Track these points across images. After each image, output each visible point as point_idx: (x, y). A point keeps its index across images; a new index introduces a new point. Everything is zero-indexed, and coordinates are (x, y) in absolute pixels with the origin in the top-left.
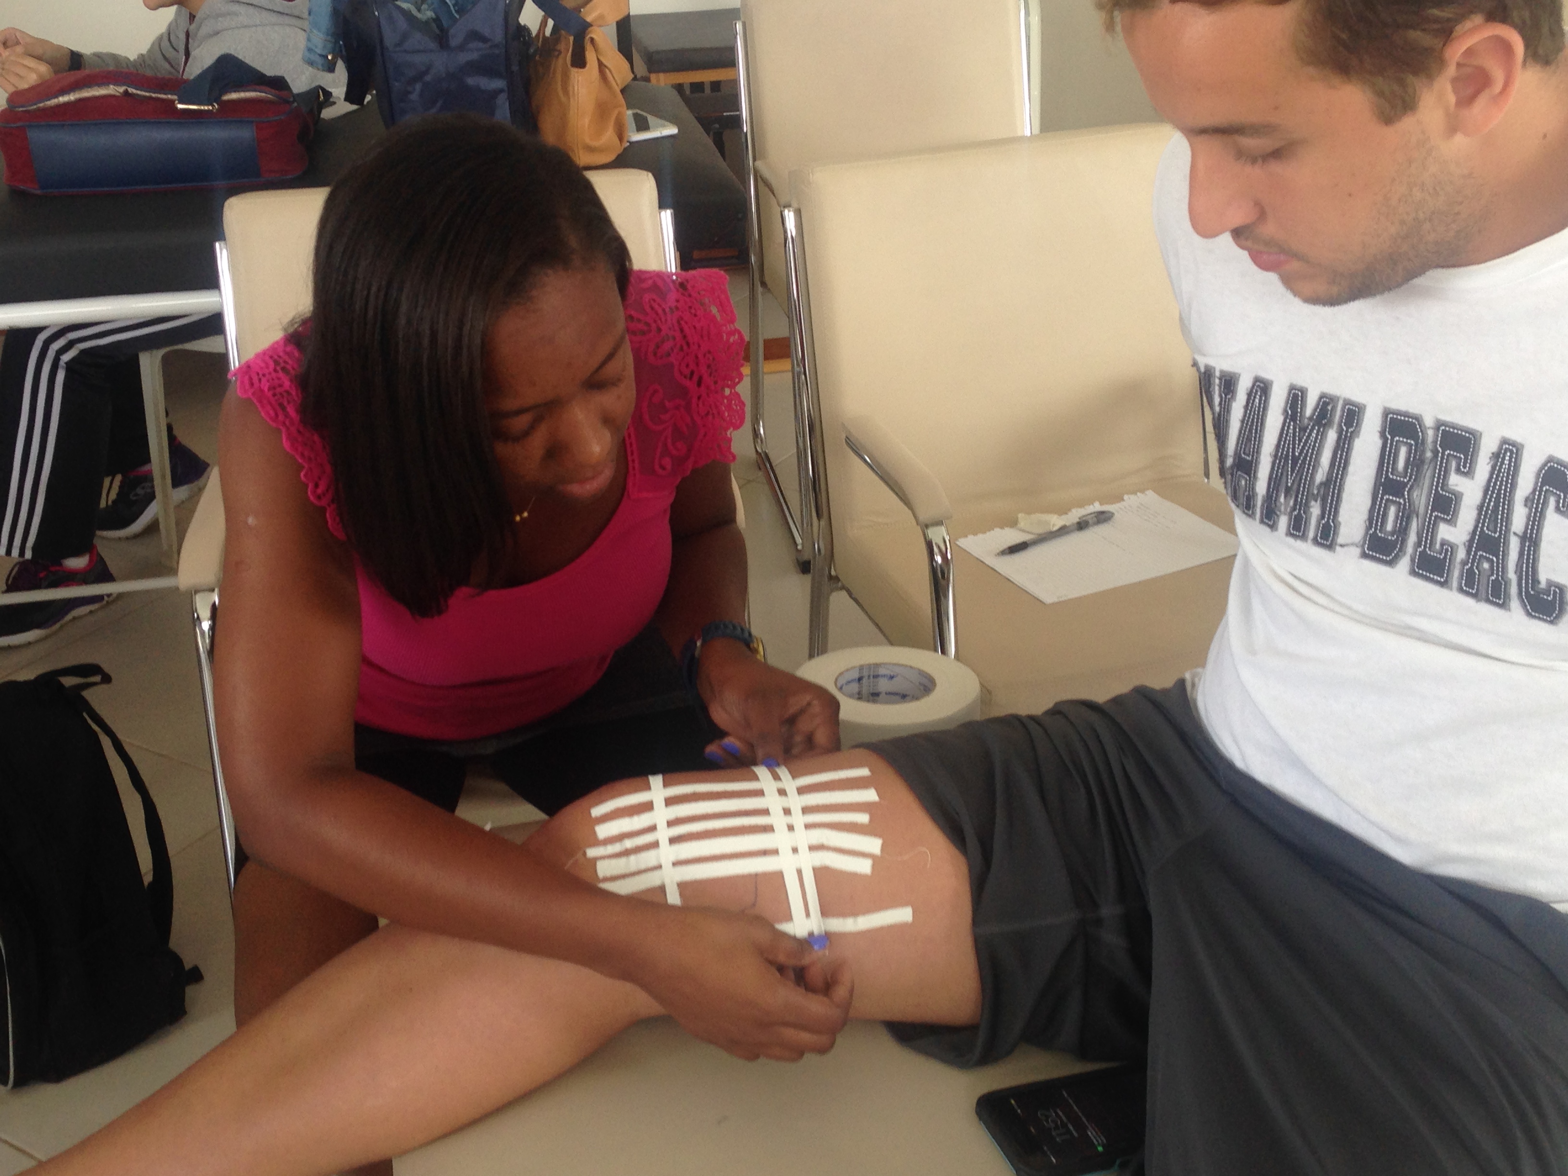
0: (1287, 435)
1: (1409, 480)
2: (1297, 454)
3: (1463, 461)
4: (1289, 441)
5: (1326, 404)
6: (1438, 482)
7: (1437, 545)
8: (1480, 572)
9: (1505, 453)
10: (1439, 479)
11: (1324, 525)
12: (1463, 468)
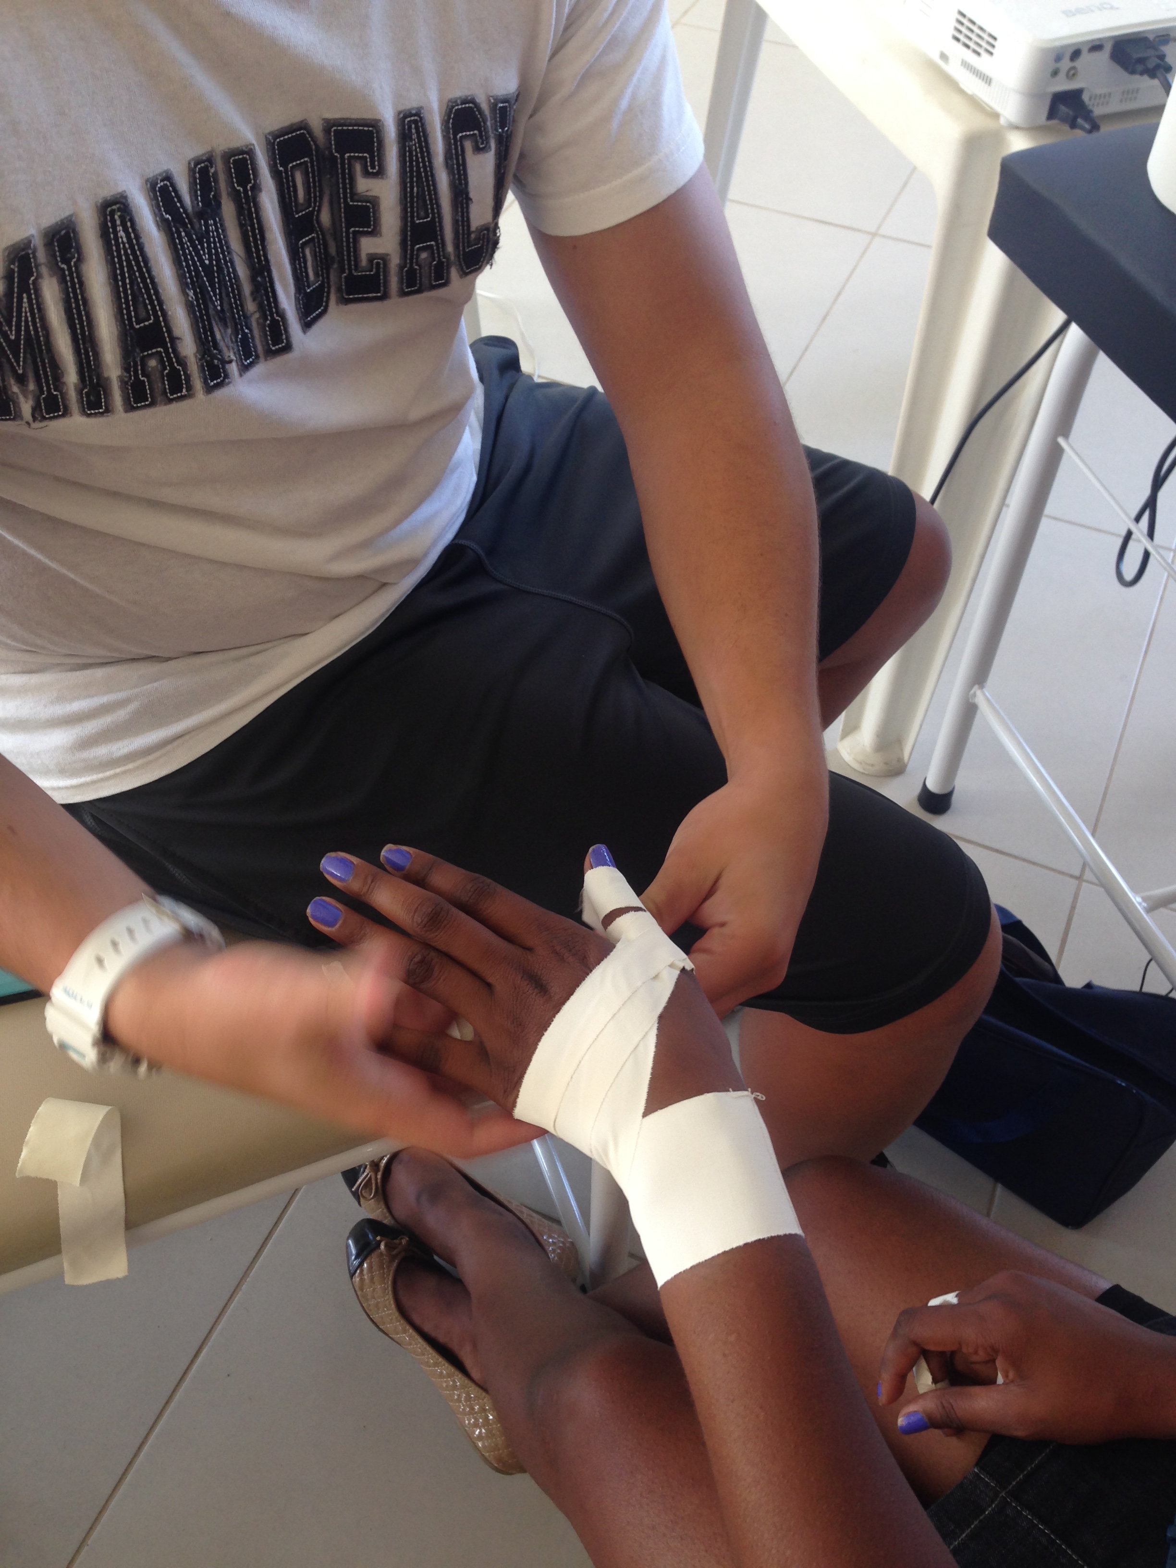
0: (183, 249)
1: (315, 205)
2: (207, 262)
3: (368, 160)
4: (190, 254)
5: (204, 172)
6: (345, 193)
7: (364, 262)
8: (420, 266)
9: (410, 128)
10: (345, 189)
11: (269, 326)
12: (371, 169)
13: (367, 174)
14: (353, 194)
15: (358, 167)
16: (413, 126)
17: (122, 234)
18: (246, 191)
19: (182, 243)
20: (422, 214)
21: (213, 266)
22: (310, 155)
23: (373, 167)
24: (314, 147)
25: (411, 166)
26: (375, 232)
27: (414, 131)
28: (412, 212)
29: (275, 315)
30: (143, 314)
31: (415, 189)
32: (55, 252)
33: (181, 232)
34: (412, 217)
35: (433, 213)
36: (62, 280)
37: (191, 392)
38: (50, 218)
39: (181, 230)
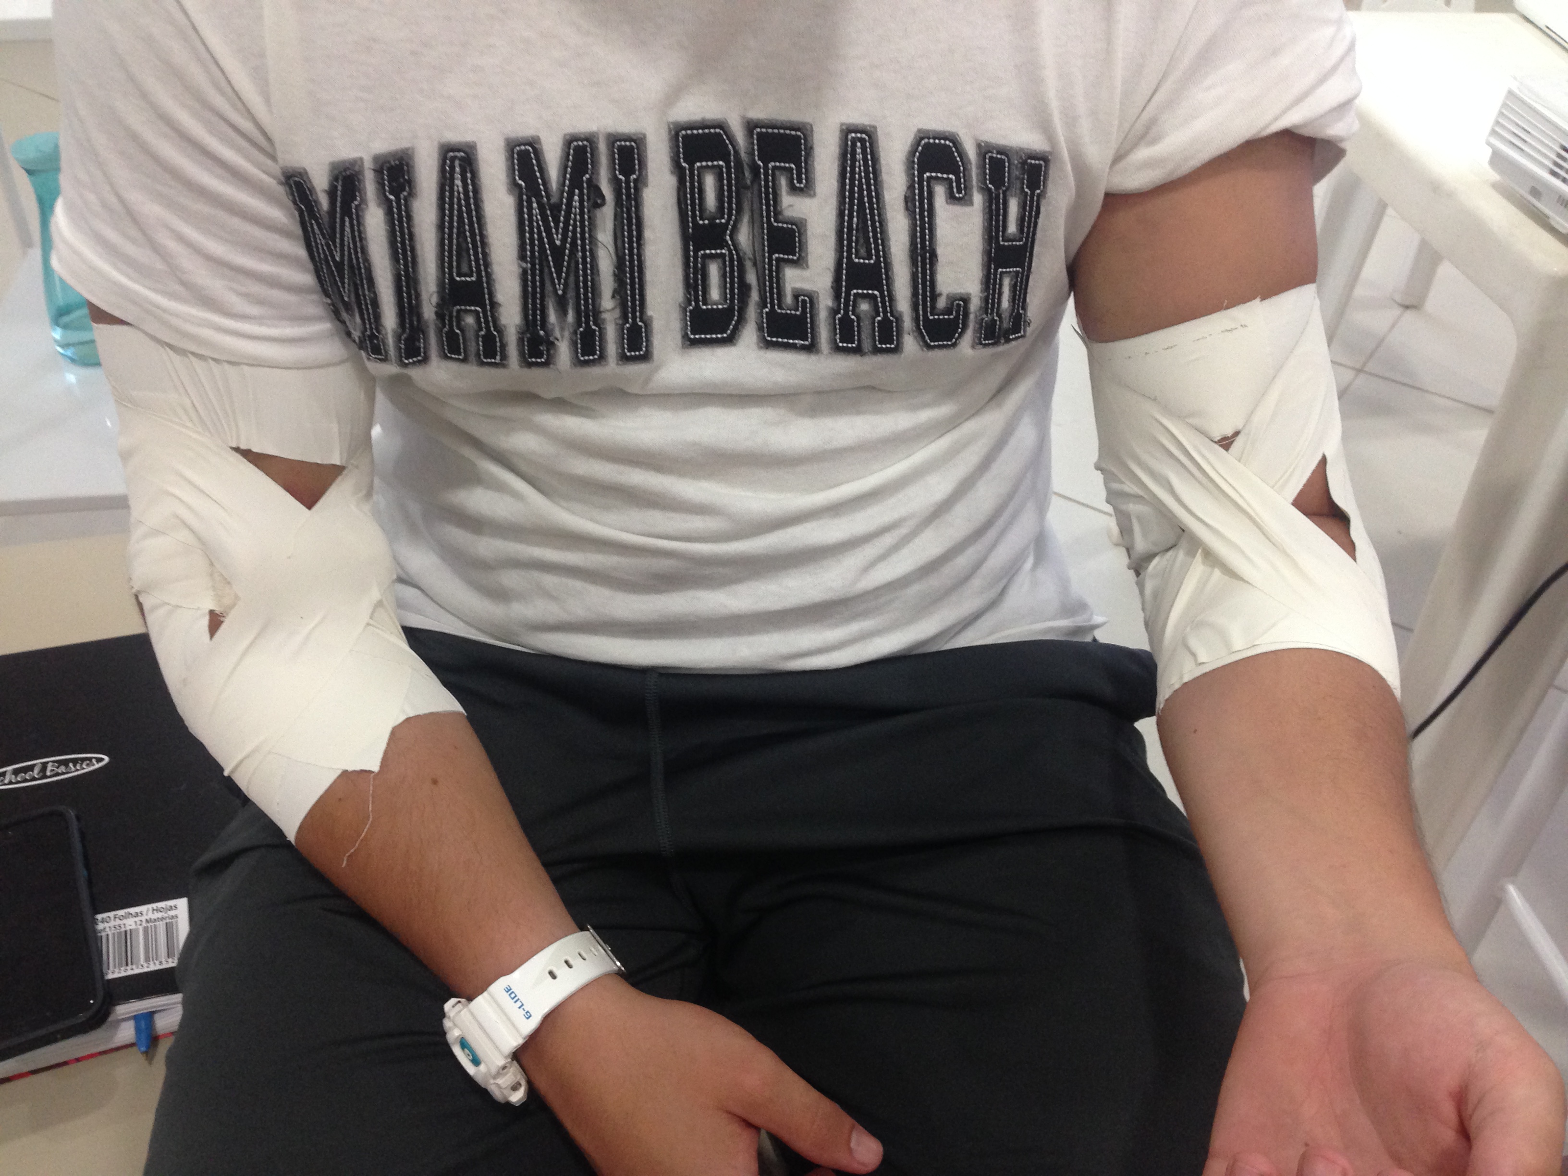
1: (729, 219)
2: (558, 243)
3: (795, 172)
4: (538, 226)
5: (579, 151)
6: (768, 211)
7: (789, 299)
8: (858, 317)
9: (854, 145)
10: (768, 205)
11: (628, 329)
12: (798, 183)
13: (794, 190)
14: (777, 213)
15: (783, 182)
16: (859, 144)
17: (458, 182)
18: (628, 182)
19: (530, 215)
20: (863, 252)
21: (565, 248)
22: (725, 157)
23: (800, 181)
24: (732, 152)
25: (852, 191)
26: (800, 262)
27: (859, 151)
28: (850, 247)
29: (638, 320)
30: (465, 269)
31: (855, 219)
32: (383, 179)
33: (532, 203)
34: (850, 253)
35: (878, 256)
36: (389, 213)
37: (504, 362)
38: (383, 145)
39: (534, 199)
